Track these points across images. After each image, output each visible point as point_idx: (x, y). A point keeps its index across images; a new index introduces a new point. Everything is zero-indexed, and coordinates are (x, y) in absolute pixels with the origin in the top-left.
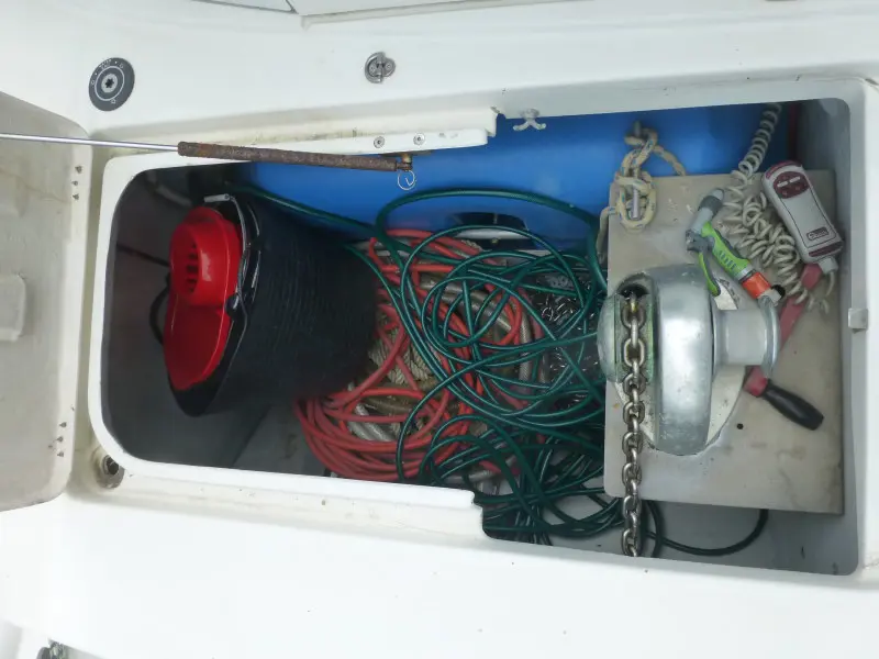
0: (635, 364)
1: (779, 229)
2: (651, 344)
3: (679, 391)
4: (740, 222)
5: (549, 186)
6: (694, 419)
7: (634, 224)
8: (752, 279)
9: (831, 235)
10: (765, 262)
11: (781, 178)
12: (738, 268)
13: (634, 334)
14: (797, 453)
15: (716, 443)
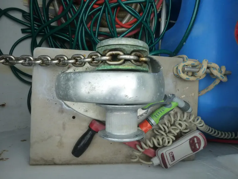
0: (107, 58)
1: (174, 139)
2: (121, 67)
3: (90, 83)
4: (176, 120)
5: (198, 30)
6: (71, 92)
7: (180, 68)
8: (149, 125)
9: (171, 163)
10: (157, 131)
11: (198, 139)
12: (155, 118)
13: (127, 57)
14: (61, 144)
15: (65, 106)
